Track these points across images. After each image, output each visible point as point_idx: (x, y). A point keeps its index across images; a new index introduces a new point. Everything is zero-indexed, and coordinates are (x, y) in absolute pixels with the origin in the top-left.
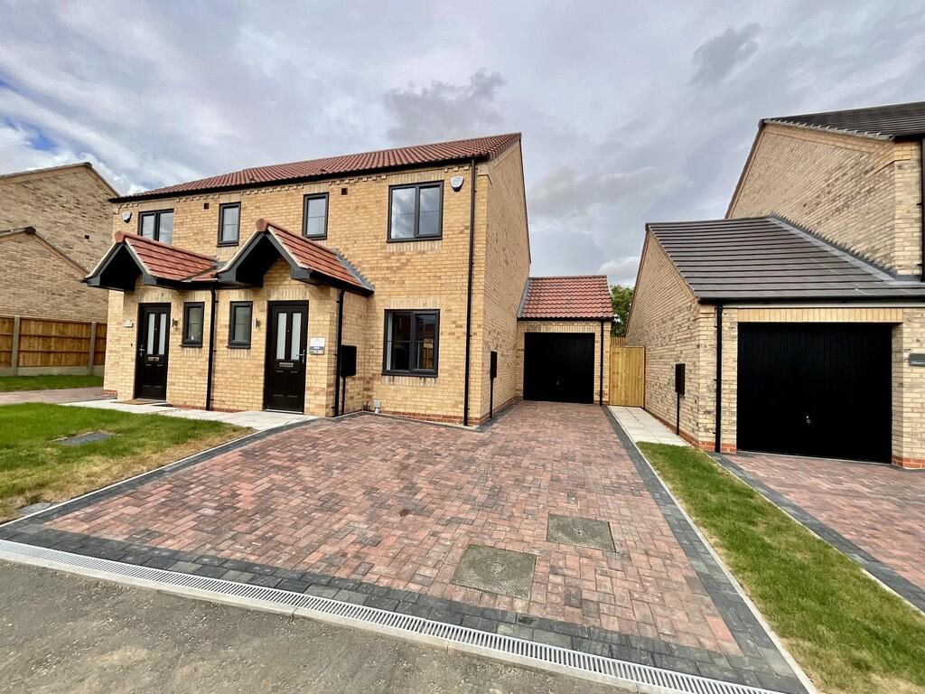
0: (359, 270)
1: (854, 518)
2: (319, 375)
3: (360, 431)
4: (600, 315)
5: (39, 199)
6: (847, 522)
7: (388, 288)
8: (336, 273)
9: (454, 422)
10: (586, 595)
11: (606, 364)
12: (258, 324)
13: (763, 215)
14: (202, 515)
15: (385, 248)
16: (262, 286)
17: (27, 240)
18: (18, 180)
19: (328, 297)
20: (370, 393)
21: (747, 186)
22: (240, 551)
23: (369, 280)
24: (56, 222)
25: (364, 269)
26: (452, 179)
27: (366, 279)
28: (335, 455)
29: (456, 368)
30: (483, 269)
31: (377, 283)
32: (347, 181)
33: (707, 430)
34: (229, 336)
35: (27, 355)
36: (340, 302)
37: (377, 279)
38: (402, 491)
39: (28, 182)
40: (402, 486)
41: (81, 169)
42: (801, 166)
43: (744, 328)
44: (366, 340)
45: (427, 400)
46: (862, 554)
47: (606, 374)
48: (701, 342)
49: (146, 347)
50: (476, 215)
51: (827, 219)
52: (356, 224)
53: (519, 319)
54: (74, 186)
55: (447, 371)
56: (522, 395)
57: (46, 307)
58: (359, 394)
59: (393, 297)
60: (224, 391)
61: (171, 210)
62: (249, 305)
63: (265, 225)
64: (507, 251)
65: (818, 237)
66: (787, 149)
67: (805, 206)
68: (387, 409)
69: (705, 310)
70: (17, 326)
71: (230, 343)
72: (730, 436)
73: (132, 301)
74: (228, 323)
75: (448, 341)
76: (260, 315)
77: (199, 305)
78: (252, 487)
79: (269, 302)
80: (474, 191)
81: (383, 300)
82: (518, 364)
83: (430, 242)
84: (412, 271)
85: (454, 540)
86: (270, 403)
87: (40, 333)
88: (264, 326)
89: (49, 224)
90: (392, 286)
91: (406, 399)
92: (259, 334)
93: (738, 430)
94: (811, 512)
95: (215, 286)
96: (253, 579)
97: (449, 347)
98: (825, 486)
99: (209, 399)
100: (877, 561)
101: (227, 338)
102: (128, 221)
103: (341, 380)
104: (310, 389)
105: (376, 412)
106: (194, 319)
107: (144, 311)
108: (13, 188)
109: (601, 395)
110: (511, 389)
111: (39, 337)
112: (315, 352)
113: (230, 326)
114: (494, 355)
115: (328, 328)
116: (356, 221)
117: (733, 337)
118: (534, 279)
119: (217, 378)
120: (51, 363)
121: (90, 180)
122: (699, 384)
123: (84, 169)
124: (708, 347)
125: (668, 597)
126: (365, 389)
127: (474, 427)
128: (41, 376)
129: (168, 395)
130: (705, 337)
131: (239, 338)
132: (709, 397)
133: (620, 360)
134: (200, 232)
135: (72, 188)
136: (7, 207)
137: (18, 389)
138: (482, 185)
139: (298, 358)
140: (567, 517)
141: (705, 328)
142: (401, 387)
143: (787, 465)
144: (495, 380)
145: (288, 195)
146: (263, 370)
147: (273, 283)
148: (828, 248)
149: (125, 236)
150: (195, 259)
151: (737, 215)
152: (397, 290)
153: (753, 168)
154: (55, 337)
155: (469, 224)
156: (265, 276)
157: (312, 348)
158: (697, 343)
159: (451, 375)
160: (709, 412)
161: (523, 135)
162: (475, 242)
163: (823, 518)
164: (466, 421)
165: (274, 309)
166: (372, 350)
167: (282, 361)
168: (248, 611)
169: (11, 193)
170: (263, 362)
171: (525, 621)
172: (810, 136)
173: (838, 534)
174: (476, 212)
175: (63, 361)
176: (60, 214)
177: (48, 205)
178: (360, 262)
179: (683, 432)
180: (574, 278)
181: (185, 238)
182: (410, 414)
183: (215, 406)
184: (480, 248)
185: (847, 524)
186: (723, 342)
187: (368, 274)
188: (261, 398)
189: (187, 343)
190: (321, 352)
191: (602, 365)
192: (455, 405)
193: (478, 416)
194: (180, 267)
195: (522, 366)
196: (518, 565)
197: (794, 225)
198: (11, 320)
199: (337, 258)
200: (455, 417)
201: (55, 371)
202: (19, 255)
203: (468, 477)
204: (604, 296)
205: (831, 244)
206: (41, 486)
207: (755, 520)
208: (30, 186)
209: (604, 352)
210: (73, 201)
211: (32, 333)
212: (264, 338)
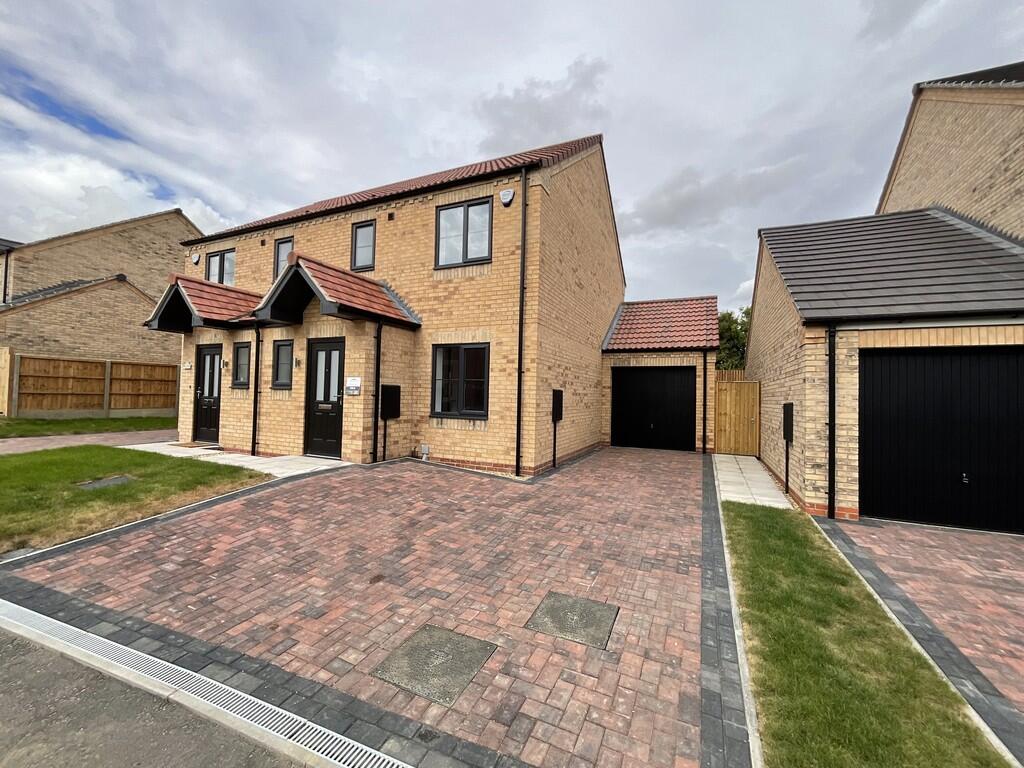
0: (406, 302)
1: (992, 623)
2: (356, 417)
3: (390, 480)
4: (702, 344)
5: (134, 247)
6: (979, 628)
7: (436, 320)
8: (376, 306)
9: (505, 471)
10: (526, 709)
11: (710, 404)
12: (298, 363)
13: (922, 207)
14: (162, 571)
15: (432, 276)
16: (302, 323)
17: (119, 287)
18: (115, 230)
19: (364, 333)
20: (418, 438)
21: (902, 172)
22: (170, 615)
23: (416, 312)
24: (150, 269)
25: (411, 301)
26: (501, 193)
27: (413, 312)
28: (341, 507)
29: (508, 409)
30: (537, 294)
31: (424, 315)
32: (393, 205)
33: (816, 489)
34: (273, 377)
35: (118, 397)
36: (378, 338)
37: (423, 311)
38: (390, 553)
39: (124, 231)
40: (395, 546)
41: (173, 216)
42: (968, 138)
43: (865, 354)
44: (413, 378)
45: (476, 446)
46: (979, 681)
47: (711, 415)
48: (808, 375)
49: (203, 390)
50: (528, 233)
51: (1004, 206)
52: (404, 252)
53: (604, 352)
54: (166, 233)
55: (497, 413)
56: (609, 440)
57: (138, 351)
58: (405, 438)
59: (442, 331)
60: (269, 434)
61: (233, 250)
62: (290, 344)
63: (295, 258)
64: (580, 272)
65: (992, 230)
66: (950, 119)
67: (974, 191)
68: (435, 456)
69: (811, 333)
70: (108, 370)
71: (273, 384)
72: (850, 498)
73: (191, 343)
74: (271, 363)
75: (499, 379)
76: (300, 354)
77: (246, 345)
78: (233, 540)
79: (309, 340)
80: (525, 205)
81: (430, 334)
82: (603, 404)
83: (479, 267)
84: (461, 301)
85: (411, 616)
86: (311, 447)
87: (130, 376)
88: (304, 366)
89: (144, 271)
90: (440, 318)
91: (455, 444)
92: (300, 375)
93: (859, 490)
94: (927, 611)
95: (259, 326)
96: (160, 649)
97: (500, 386)
98: (970, 572)
99: (254, 443)
100: (1001, 696)
101: (270, 379)
102: (197, 263)
103: (381, 423)
104: (347, 432)
105: (424, 459)
106: (243, 360)
107: (201, 352)
108: (110, 238)
109: (704, 441)
110: (592, 433)
111: (129, 380)
112: (351, 392)
113: (273, 366)
114: (558, 396)
115: (363, 366)
116: (403, 248)
117: (852, 368)
118: (628, 304)
119: (263, 421)
120: (141, 405)
121: (181, 226)
122: (805, 429)
123: (176, 215)
124: (817, 382)
125: (639, 722)
126: (414, 433)
127: (525, 478)
128: (132, 418)
129: (220, 437)
130: (813, 369)
131: (283, 380)
132: (820, 447)
133: (728, 399)
134: (258, 270)
135: (164, 236)
136: (106, 256)
137: (107, 431)
138: (534, 197)
139: (335, 399)
140: (570, 596)
141: (813, 357)
142: (449, 431)
143: (926, 539)
144: (561, 423)
145: (337, 225)
146: (303, 412)
147: (313, 319)
148: (1005, 245)
149: (178, 278)
150: (248, 298)
151: (891, 208)
152: (445, 322)
153: (909, 147)
154: (143, 380)
155: (520, 244)
156: (306, 312)
157: (348, 388)
158: (802, 376)
159: (502, 418)
160: (819, 466)
161: (604, 136)
162: (527, 264)
163: (941, 620)
164: (518, 470)
165: (313, 346)
166: (420, 390)
167: (321, 403)
168: (130, 687)
169: (109, 243)
170: (303, 404)
171: (426, 735)
172: (980, 97)
173: (954, 646)
174: (528, 228)
175: (152, 403)
176: (154, 261)
177: (143, 253)
178: (407, 293)
179: (792, 491)
180: (677, 301)
181: (245, 276)
182: (458, 461)
183: (261, 450)
184: (533, 270)
185: (976, 632)
186: (837, 375)
187: (415, 307)
188: (302, 442)
189: (237, 384)
190: (356, 393)
191: (705, 405)
192: (507, 452)
193: (532, 465)
194: (230, 306)
195: (608, 406)
196: (467, 656)
197: (962, 218)
198: (103, 364)
199: (384, 290)
200: (507, 466)
201: (144, 413)
202: (111, 302)
203: (479, 539)
204: (710, 322)
205: (1009, 238)
206: (32, 531)
207: (829, 618)
208: (126, 234)
209: (708, 389)
210: (165, 247)
211: (123, 376)
212: (304, 379)
